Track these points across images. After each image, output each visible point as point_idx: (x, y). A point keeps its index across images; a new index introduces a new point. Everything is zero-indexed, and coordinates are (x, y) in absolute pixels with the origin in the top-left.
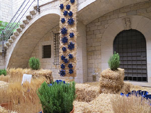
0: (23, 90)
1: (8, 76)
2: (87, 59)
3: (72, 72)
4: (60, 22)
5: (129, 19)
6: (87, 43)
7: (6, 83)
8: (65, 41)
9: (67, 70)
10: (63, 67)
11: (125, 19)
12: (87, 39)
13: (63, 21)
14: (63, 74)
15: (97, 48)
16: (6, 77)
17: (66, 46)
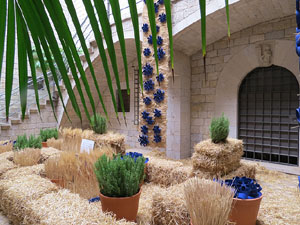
0: (79, 163)
1: (61, 141)
2: (191, 117)
3: (158, 139)
4: (143, 55)
5: (269, 46)
6: (191, 89)
7: (57, 151)
8: (149, 86)
9: (151, 137)
10: (145, 130)
11: (261, 46)
12: (192, 81)
13: (147, 53)
14: (144, 141)
15: (208, 99)
16: (58, 141)
17: (151, 96)
